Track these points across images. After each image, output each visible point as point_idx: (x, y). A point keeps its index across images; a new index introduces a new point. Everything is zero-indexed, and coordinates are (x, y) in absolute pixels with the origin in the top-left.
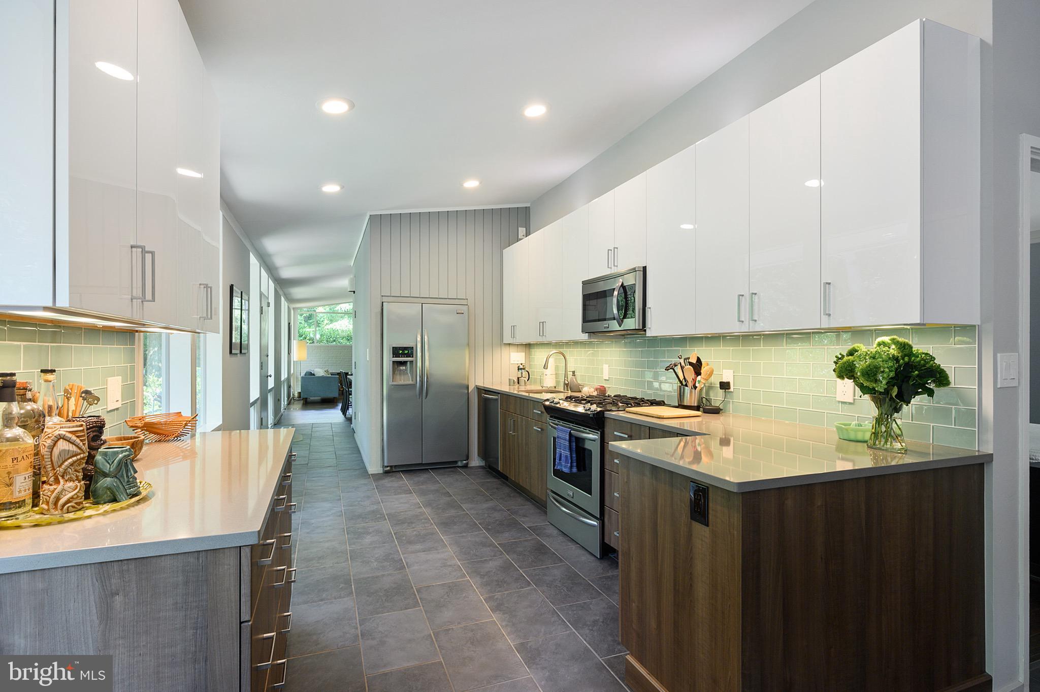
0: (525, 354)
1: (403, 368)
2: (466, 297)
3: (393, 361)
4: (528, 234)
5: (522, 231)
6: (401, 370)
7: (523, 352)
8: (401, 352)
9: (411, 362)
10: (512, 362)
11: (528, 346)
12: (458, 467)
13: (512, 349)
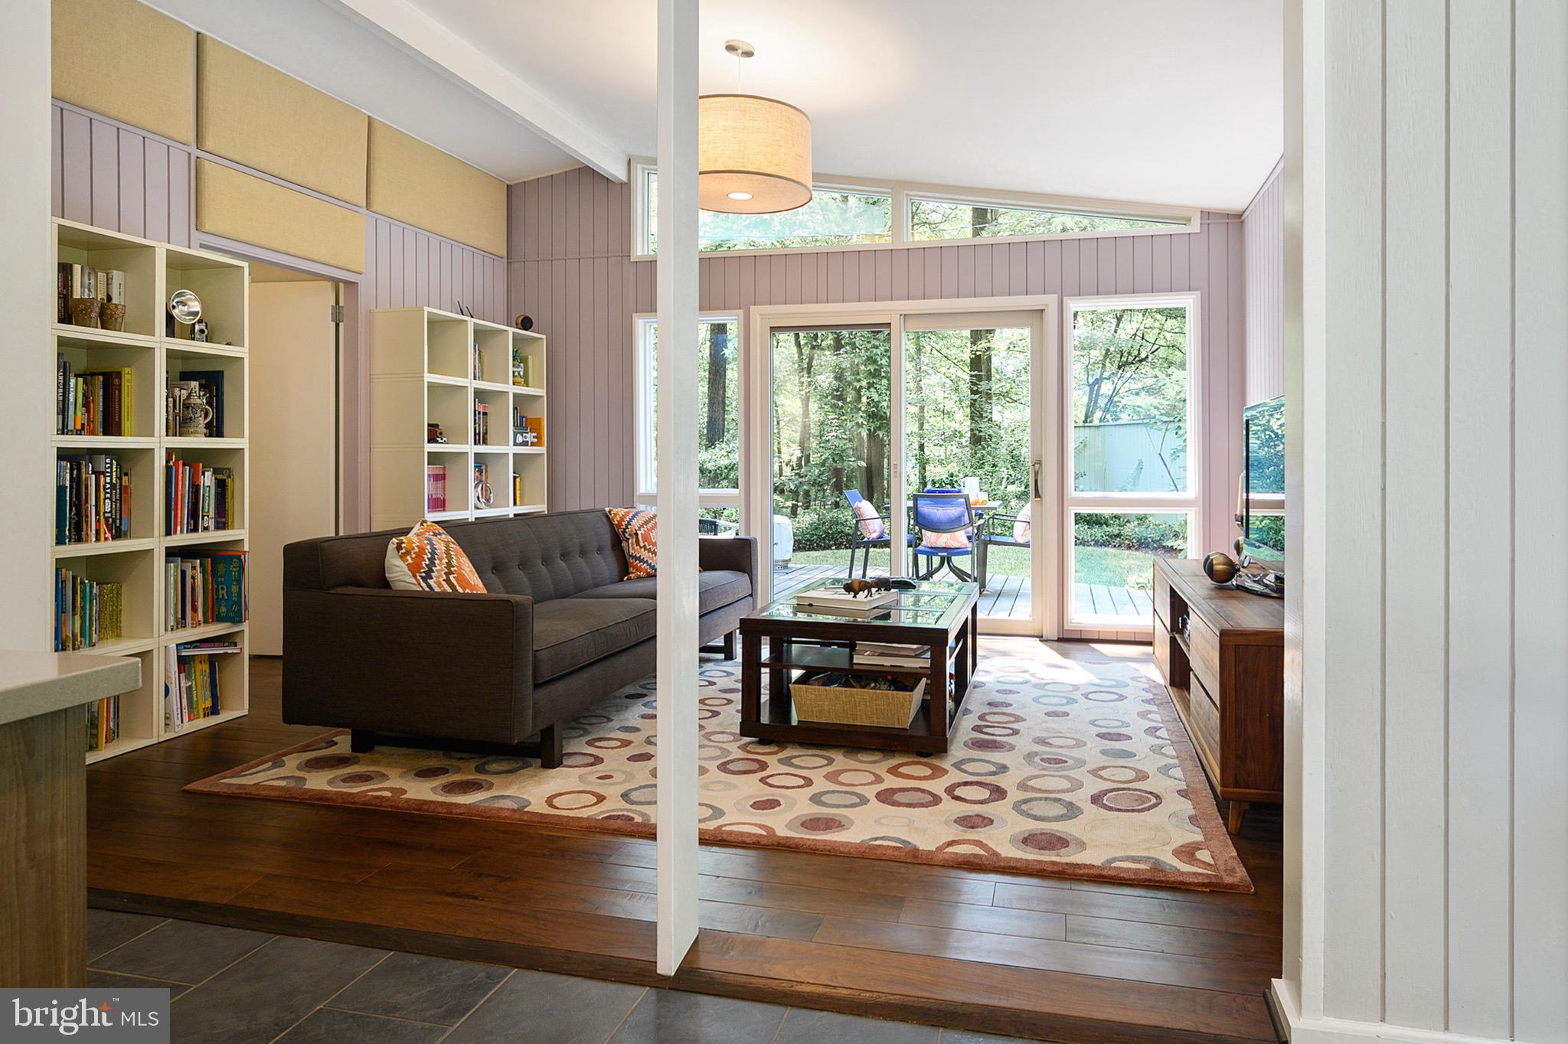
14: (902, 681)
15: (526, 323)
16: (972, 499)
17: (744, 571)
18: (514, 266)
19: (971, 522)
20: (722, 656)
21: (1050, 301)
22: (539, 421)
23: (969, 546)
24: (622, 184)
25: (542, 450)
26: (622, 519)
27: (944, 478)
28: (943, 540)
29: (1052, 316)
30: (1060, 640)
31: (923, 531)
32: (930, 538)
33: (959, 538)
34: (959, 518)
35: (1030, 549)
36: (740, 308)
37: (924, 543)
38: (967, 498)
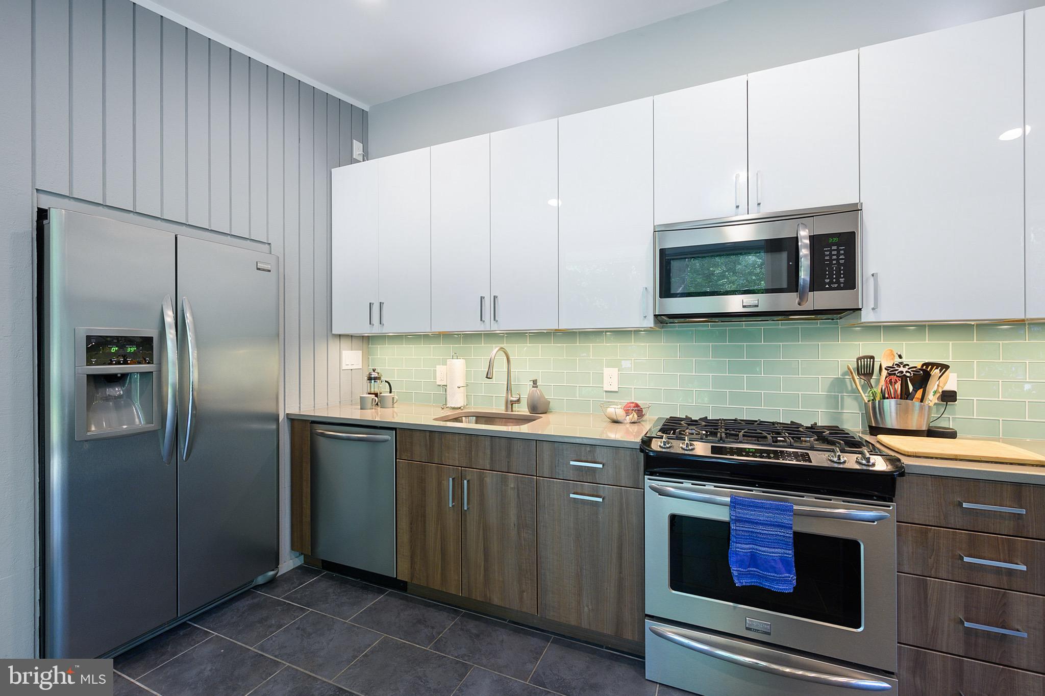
0: (363, 352)
1: (117, 391)
2: (268, 240)
3: (87, 375)
4: (366, 156)
5: (357, 148)
6: (107, 399)
7: (361, 350)
8: (114, 349)
9: (145, 375)
10: (344, 367)
11: (366, 340)
12: (258, 587)
13: (345, 343)
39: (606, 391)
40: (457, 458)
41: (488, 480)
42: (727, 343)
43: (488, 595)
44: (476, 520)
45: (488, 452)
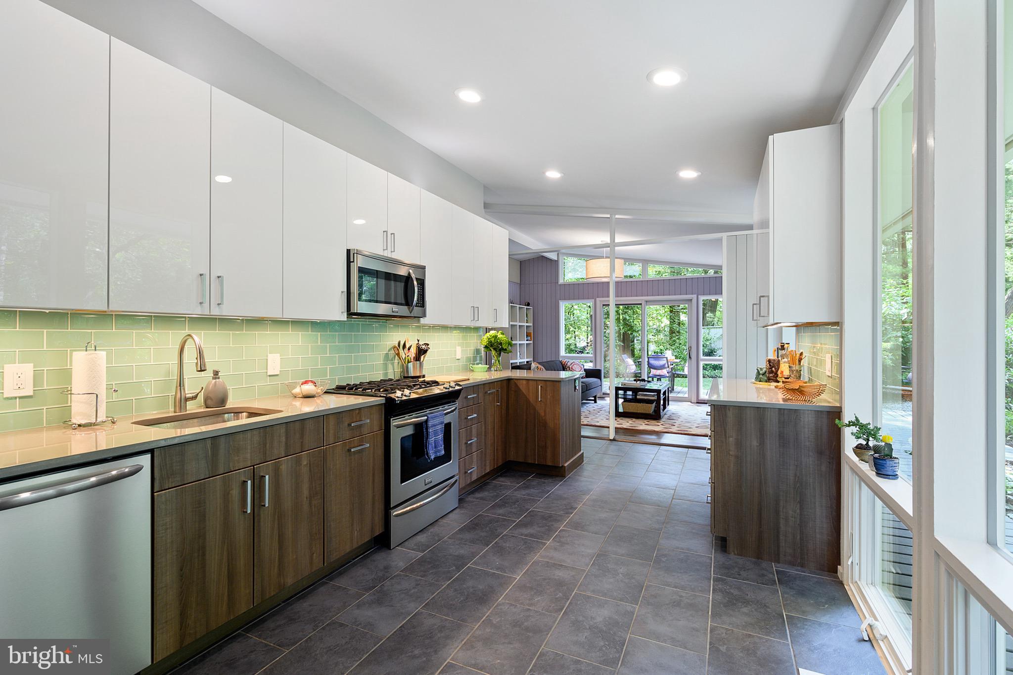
14: (650, 402)
15: (528, 305)
16: (669, 359)
17: (598, 378)
18: (522, 286)
19: (668, 367)
20: (593, 402)
21: (694, 296)
22: (531, 333)
23: (668, 375)
24: (556, 261)
25: (532, 342)
26: (565, 363)
27: (658, 351)
28: (658, 372)
29: (694, 301)
30: (697, 403)
31: (651, 369)
32: (653, 372)
33: (664, 372)
34: (664, 365)
35: (687, 379)
36: (593, 299)
37: (651, 373)
38: (667, 358)
39: (270, 376)
40: (249, 458)
41: (283, 468)
42: (328, 333)
43: (282, 582)
44: (271, 513)
45: (283, 439)
